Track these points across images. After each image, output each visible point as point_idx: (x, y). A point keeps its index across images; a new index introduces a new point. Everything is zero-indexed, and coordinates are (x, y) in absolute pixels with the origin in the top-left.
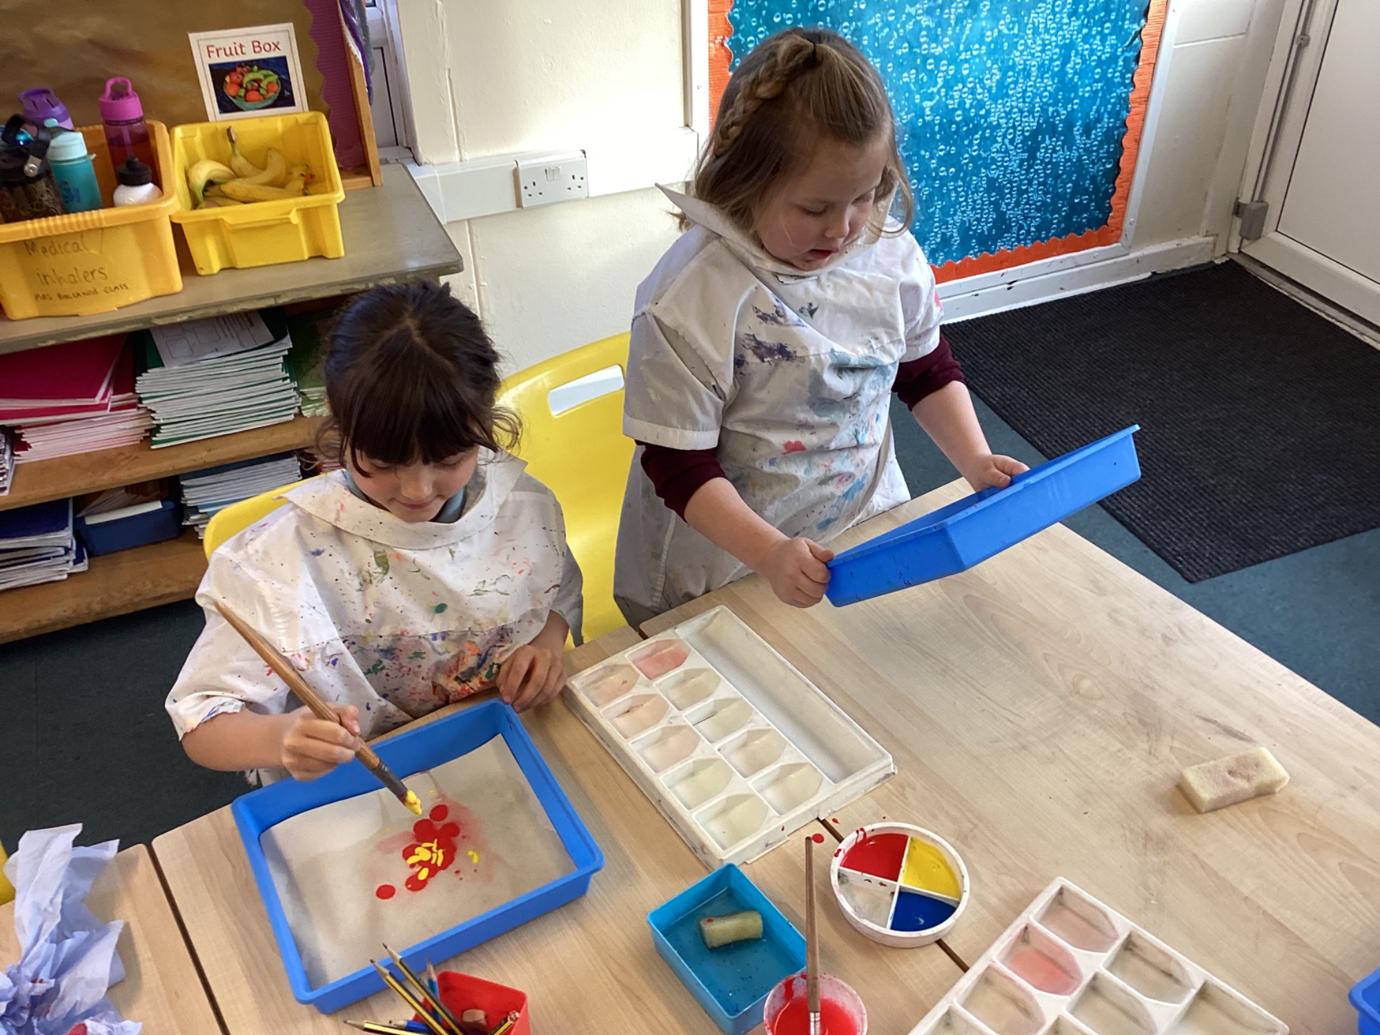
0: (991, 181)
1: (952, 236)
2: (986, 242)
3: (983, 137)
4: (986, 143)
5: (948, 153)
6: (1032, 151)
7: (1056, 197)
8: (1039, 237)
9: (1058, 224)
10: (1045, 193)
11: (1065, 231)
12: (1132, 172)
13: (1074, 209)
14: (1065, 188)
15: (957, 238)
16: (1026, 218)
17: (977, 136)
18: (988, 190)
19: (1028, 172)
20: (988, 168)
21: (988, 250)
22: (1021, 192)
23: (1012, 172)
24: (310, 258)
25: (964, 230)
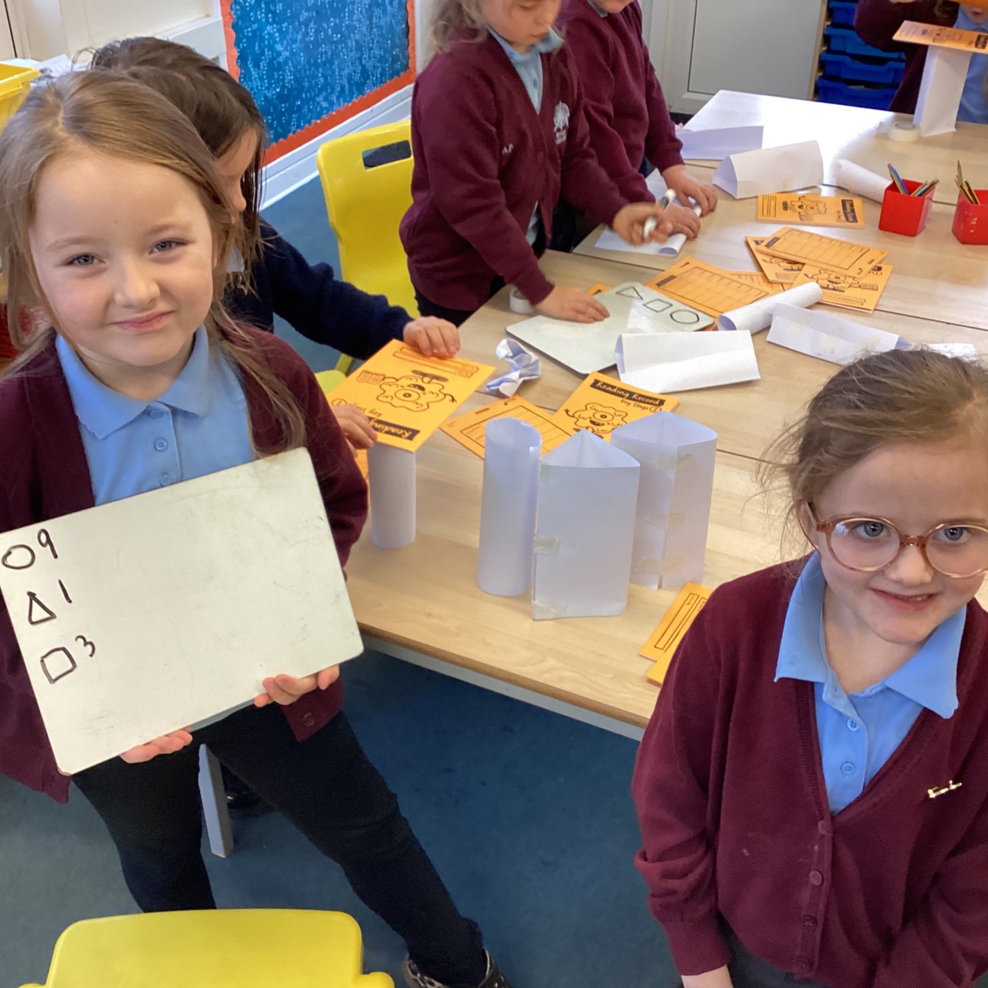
0: (357, 42)
1: (345, 86)
2: (360, 87)
3: (349, 11)
4: (352, 13)
5: (335, 24)
6: (370, 19)
7: (386, 51)
8: (382, 82)
9: (389, 70)
10: (380, 49)
11: (392, 76)
12: (414, 30)
13: (395, 59)
14: (387, 44)
15: (347, 86)
16: (374, 67)
17: (347, 10)
18: (356, 50)
19: (371, 34)
20: (354, 33)
21: (362, 93)
22: (371, 49)
23: (364, 35)
25: (350, 79)
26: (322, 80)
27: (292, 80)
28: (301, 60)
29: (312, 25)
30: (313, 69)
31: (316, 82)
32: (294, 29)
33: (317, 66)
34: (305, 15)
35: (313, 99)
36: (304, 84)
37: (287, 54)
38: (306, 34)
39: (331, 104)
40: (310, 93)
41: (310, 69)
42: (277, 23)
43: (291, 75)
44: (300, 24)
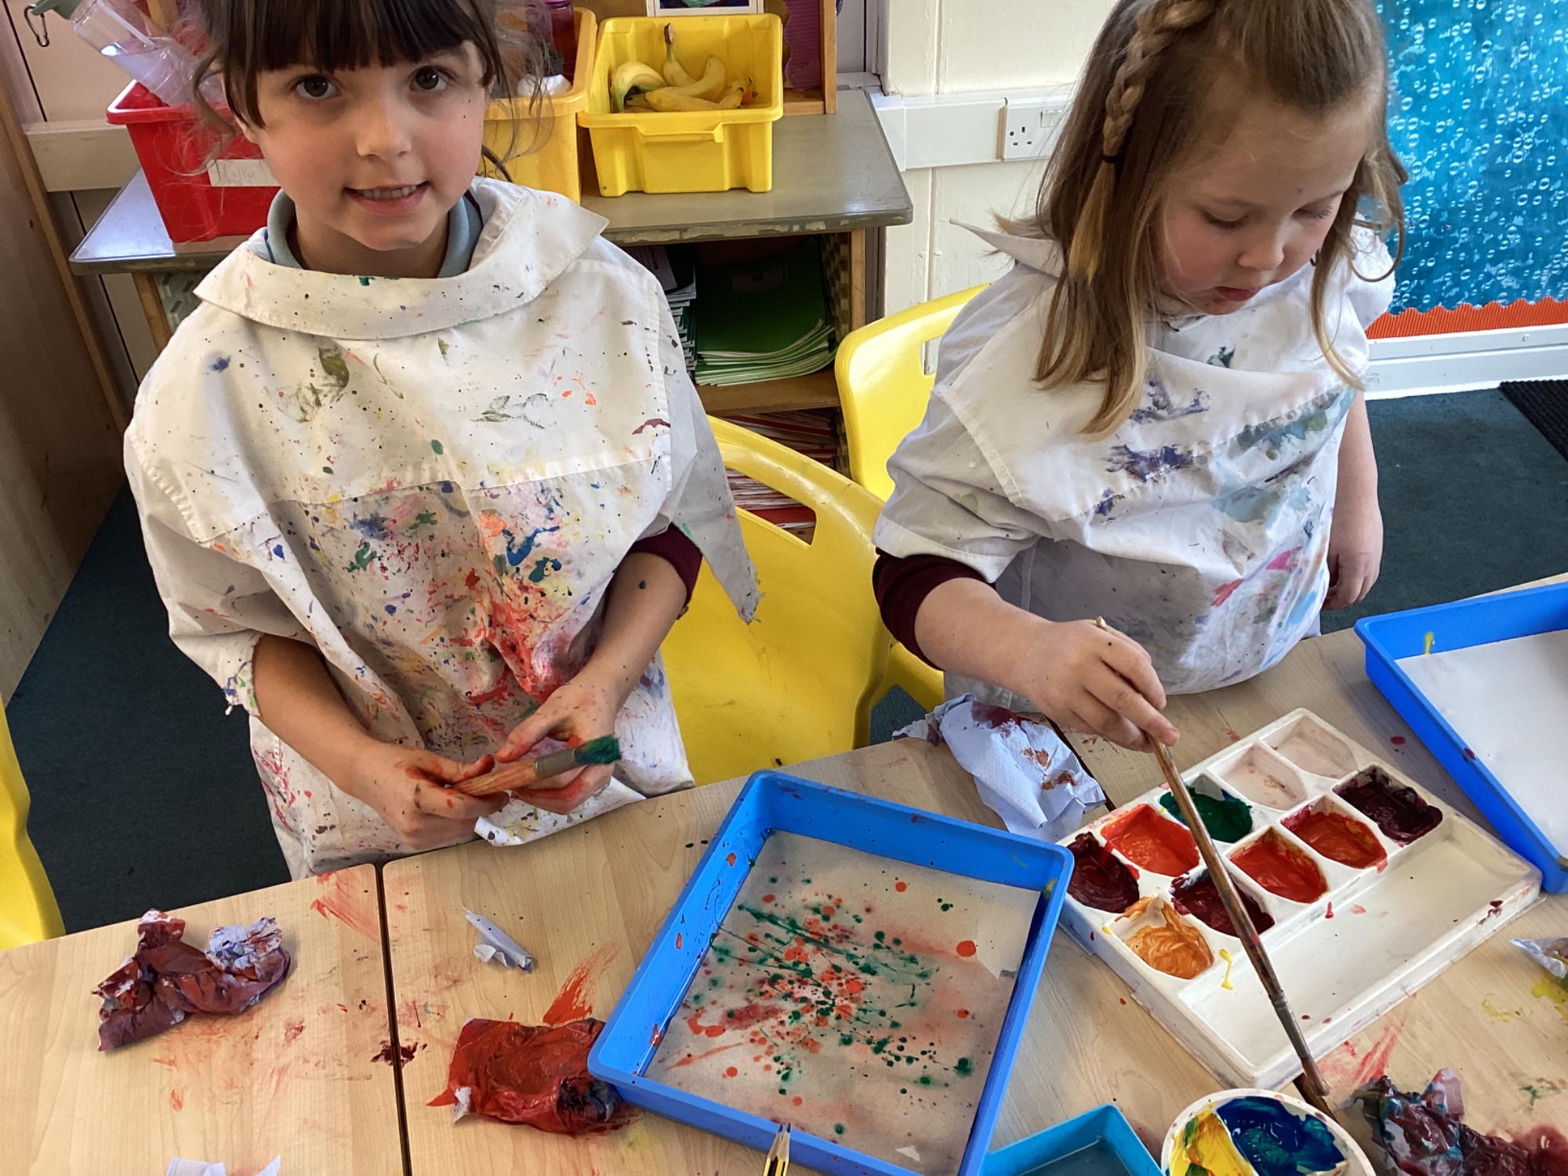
24: (731, 189)
26: (1516, 239)
27: (1424, 221)
28: (1465, 193)
29: (1528, 137)
30: (1494, 214)
31: (1495, 239)
32: (1466, 135)
33: (1509, 210)
34: (1514, 115)
35: (1476, 268)
36: (1456, 234)
37: (1430, 175)
38: (1506, 149)
39: (1529, 286)
40: (1470, 254)
41: (1482, 214)
42: (1421, 116)
43: (1423, 213)
44: (1492, 129)
